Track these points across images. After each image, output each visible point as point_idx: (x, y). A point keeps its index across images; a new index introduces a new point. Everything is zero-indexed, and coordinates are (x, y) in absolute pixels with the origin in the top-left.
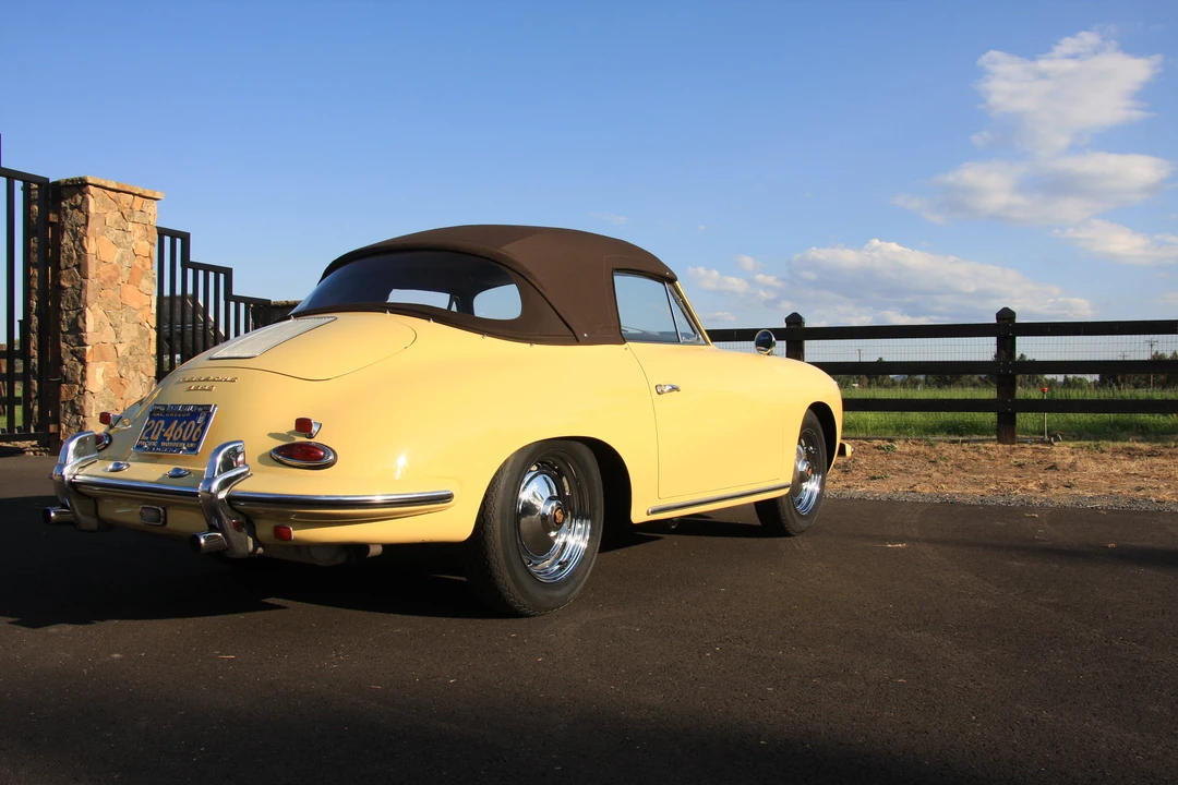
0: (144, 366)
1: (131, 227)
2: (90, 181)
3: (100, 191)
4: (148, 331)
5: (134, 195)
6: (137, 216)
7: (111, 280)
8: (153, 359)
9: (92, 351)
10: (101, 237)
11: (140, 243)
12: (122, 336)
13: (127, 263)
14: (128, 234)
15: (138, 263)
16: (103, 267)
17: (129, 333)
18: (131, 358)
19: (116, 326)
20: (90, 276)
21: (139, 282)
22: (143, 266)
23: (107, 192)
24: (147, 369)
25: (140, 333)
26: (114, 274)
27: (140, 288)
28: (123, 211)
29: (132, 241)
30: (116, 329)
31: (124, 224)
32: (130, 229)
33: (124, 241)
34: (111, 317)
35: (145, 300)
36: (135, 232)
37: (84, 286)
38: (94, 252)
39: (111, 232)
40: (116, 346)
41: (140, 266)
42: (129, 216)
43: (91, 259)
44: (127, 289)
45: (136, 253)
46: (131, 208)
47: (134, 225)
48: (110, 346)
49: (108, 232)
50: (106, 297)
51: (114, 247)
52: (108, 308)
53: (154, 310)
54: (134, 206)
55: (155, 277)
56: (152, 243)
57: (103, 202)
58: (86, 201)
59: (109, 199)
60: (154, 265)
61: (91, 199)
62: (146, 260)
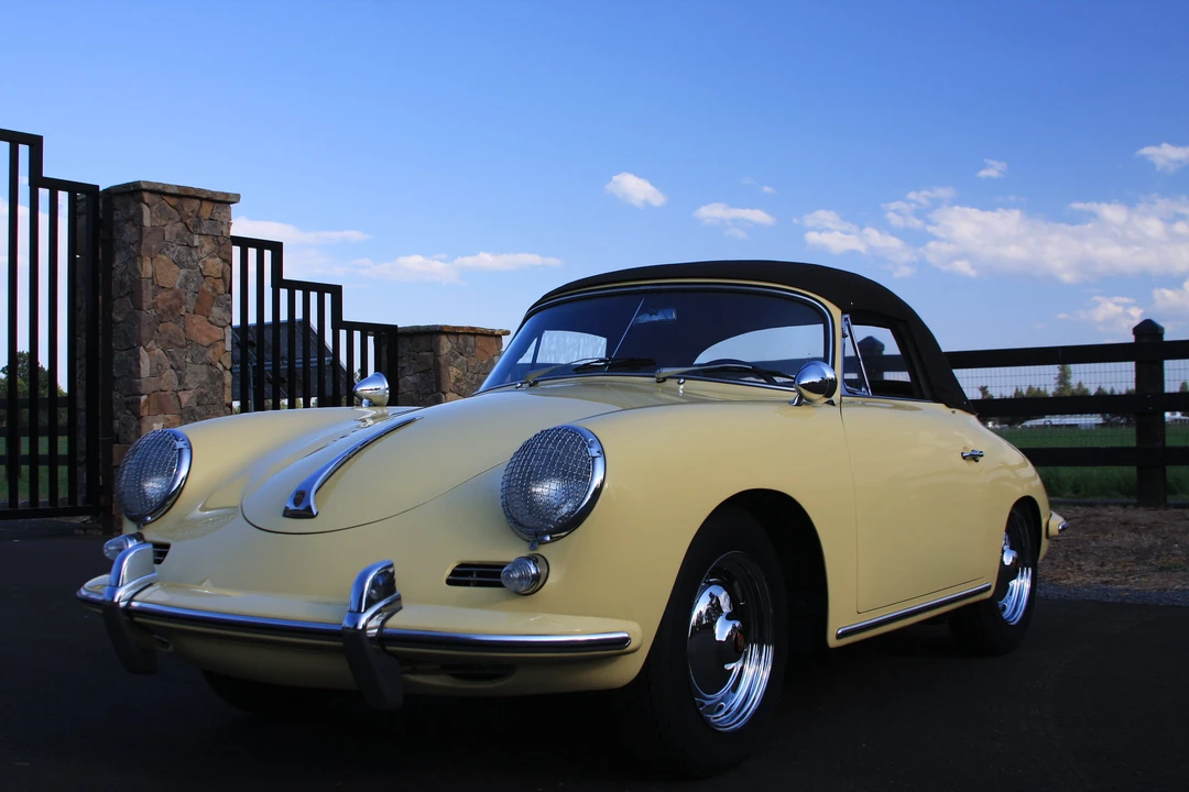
1: (196, 240)
3: (156, 198)
4: (221, 376)
6: (206, 227)
7: (171, 309)
9: (147, 402)
10: (159, 256)
11: (210, 261)
12: (186, 381)
13: (192, 286)
14: (194, 252)
15: (207, 286)
16: (163, 295)
17: (197, 377)
18: (198, 410)
19: (179, 368)
20: (145, 306)
21: (209, 311)
22: (214, 290)
23: (165, 198)
25: (211, 375)
26: (176, 301)
27: (210, 318)
28: (188, 222)
29: (200, 259)
30: (179, 372)
31: (189, 237)
32: (196, 243)
33: (189, 259)
34: (172, 357)
35: (217, 333)
36: (203, 246)
37: (138, 319)
38: (150, 275)
39: (172, 249)
40: (180, 394)
41: (210, 290)
42: (195, 226)
43: (147, 285)
44: (195, 321)
45: (204, 273)
46: (197, 217)
47: (202, 238)
48: (172, 394)
49: (168, 250)
50: (165, 332)
51: (176, 268)
52: (168, 346)
53: (229, 346)
54: (202, 213)
55: (230, 303)
56: (225, 260)
57: (161, 211)
58: (137, 213)
59: (169, 208)
60: (228, 288)
61: (145, 209)
62: (218, 282)
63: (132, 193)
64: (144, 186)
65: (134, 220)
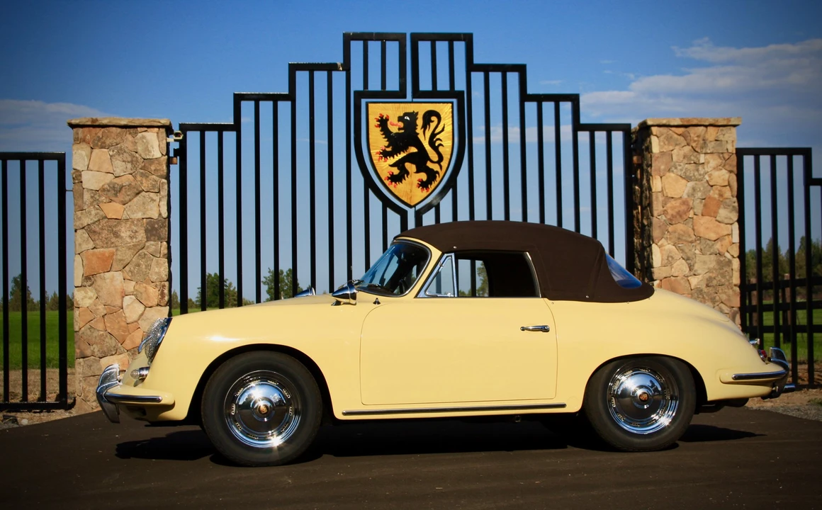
0: (724, 297)
1: (702, 158)
2: (650, 123)
3: (662, 129)
4: (729, 262)
5: (706, 126)
6: (711, 147)
7: (680, 214)
8: (737, 289)
9: (660, 285)
10: (668, 174)
11: (716, 174)
12: (696, 267)
13: (699, 195)
14: (700, 168)
15: (714, 194)
16: (671, 204)
17: (704, 265)
18: (705, 290)
19: (689, 258)
20: (655, 213)
21: (716, 212)
22: (721, 195)
23: (673, 129)
24: (729, 300)
25: (719, 262)
26: (684, 208)
27: (718, 218)
28: (694, 145)
29: (706, 173)
30: (688, 261)
31: (696, 157)
32: (702, 160)
33: (696, 173)
34: (683, 251)
35: (724, 230)
36: (708, 163)
37: (651, 223)
38: (660, 190)
39: (679, 168)
40: (689, 278)
41: (716, 196)
42: (702, 148)
43: (657, 197)
44: (702, 221)
45: (711, 184)
46: (704, 140)
47: (708, 156)
48: (682, 279)
49: (676, 168)
50: (675, 232)
51: (684, 181)
52: (678, 241)
53: (736, 239)
54: (707, 137)
55: (736, 204)
56: (731, 172)
57: (669, 139)
58: (650, 143)
59: (676, 136)
60: (735, 193)
61: (654, 140)
62: (724, 188)
63: (645, 129)
65: (649, 149)
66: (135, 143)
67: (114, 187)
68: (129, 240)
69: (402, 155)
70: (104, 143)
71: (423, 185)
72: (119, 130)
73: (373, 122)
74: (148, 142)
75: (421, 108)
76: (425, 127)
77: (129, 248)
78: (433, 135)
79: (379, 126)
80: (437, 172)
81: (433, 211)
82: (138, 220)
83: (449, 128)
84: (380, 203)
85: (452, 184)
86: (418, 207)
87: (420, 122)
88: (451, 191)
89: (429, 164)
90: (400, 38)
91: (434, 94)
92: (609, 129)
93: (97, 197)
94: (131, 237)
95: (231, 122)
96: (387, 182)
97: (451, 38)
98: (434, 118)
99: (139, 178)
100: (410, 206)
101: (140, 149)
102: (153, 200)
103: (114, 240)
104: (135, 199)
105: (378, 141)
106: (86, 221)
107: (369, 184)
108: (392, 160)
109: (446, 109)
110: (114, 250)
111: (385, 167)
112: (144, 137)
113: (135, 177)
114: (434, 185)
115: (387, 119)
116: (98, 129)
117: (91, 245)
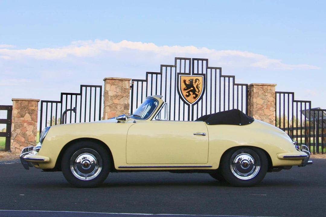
1: (266, 94)
3: (257, 86)
4: (273, 121)
5: (268, 86)
6: (269, 91)
7: (260, 108)
10: (258, 98)
11: (270, 98)
13: (265, 103)
14: (266, 96)
15: (269, 103)
16: (258, 105)
20: (254, 108)
21: (270, 108)
22: (271, 104)
23: (259, 86)
25: (270, 121)
26: (261, 107)
27: (270, 110)
28: (264, 90)
29: (267, 98)
33: (265, 98)
34: (261, 118)
35: (272, 113)
36: (268, 95)
37: (253, 110)
38: (255, 102)
41: (270, 104)
42: (266, 91)
43: (255, 104)
44: (266, 110)
45: (269, 101)
49: (260, 96)
50: (259, 113)
51: (262, 100)
52: (260, 115)
53: (275, 115)
54: (268, 88)
55: (275, 106)
56: (274, 98)
57: (258, 89)
58: (253, 90)
59: (260, 88)
60: (275, 103)
61: (254, 89)
62: (272, 102)
63: (252, 86)
64: (253, 84)
65: (253, 91)
66: (122, 84)
67: (116, 96)
68: (119, 109)
69: (189, 90)
70: (114, 84)
71: (195, 98)
72: (118, 81)
73: (182, 81)
74: (125, 84)
75: (195, 78)
76: (195, 83)
77: (120, 111)
78: (197, 85)
79: (184, 82)
80: (198, 95)
81: (196, 105)
82: (122, 104)
83: (201, 83)
84: (183, 102)
85: (201, 98)
86: (193, 104)
87: (194, 81)
88: (201, 100)
89: (196, 93)
90: (189, 59)
91: (198, 74)
92: (242, 85)
93: (112, 98)
94: (120, 109)
95: (145, 79)
96: (185, 97)
97: (202, 60)
98: (198, 81)
99: (123, 93)
100: (191, 103)
101: (123, 86)
102: (126, 99)
103: (116, 109)
104: (122, 99)
105: (184, 86)
106: (109, 104)
107: (180, 97)
108: (187, 91)
109: (201, 78)
110: (115, 112)
111: (185, 93)
112: (124, 83)
113: (122, 93)
114: (197, 98)
115: (186, 80)
116: (113, 80)
117: (110, 110)
